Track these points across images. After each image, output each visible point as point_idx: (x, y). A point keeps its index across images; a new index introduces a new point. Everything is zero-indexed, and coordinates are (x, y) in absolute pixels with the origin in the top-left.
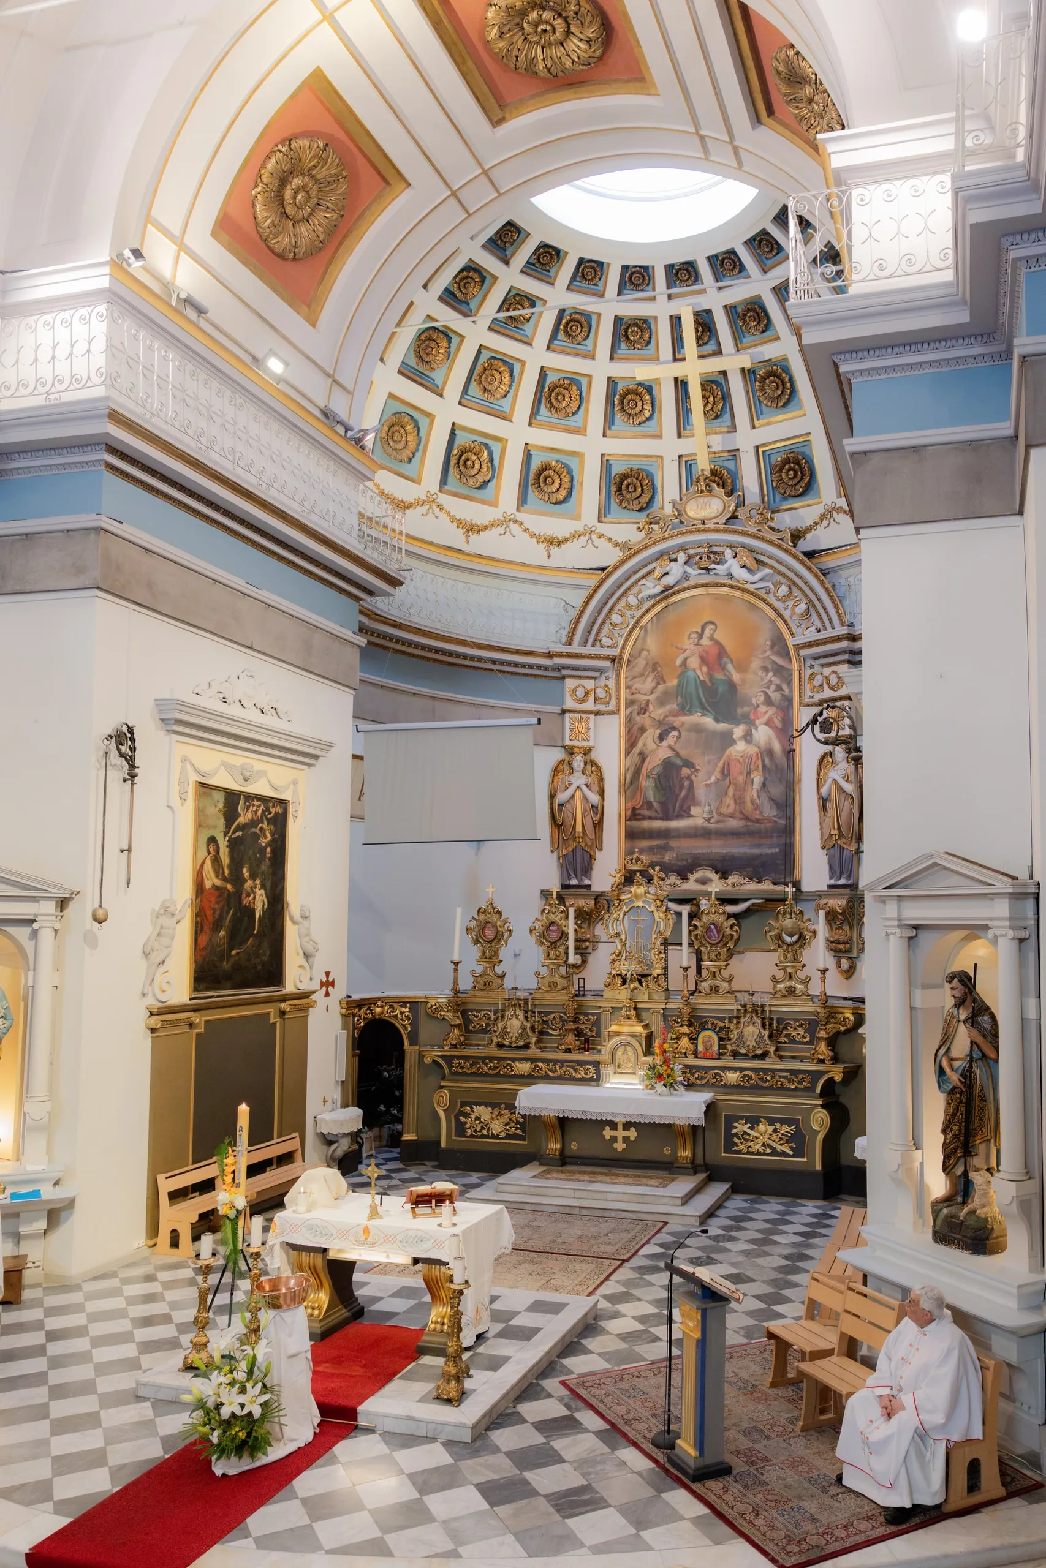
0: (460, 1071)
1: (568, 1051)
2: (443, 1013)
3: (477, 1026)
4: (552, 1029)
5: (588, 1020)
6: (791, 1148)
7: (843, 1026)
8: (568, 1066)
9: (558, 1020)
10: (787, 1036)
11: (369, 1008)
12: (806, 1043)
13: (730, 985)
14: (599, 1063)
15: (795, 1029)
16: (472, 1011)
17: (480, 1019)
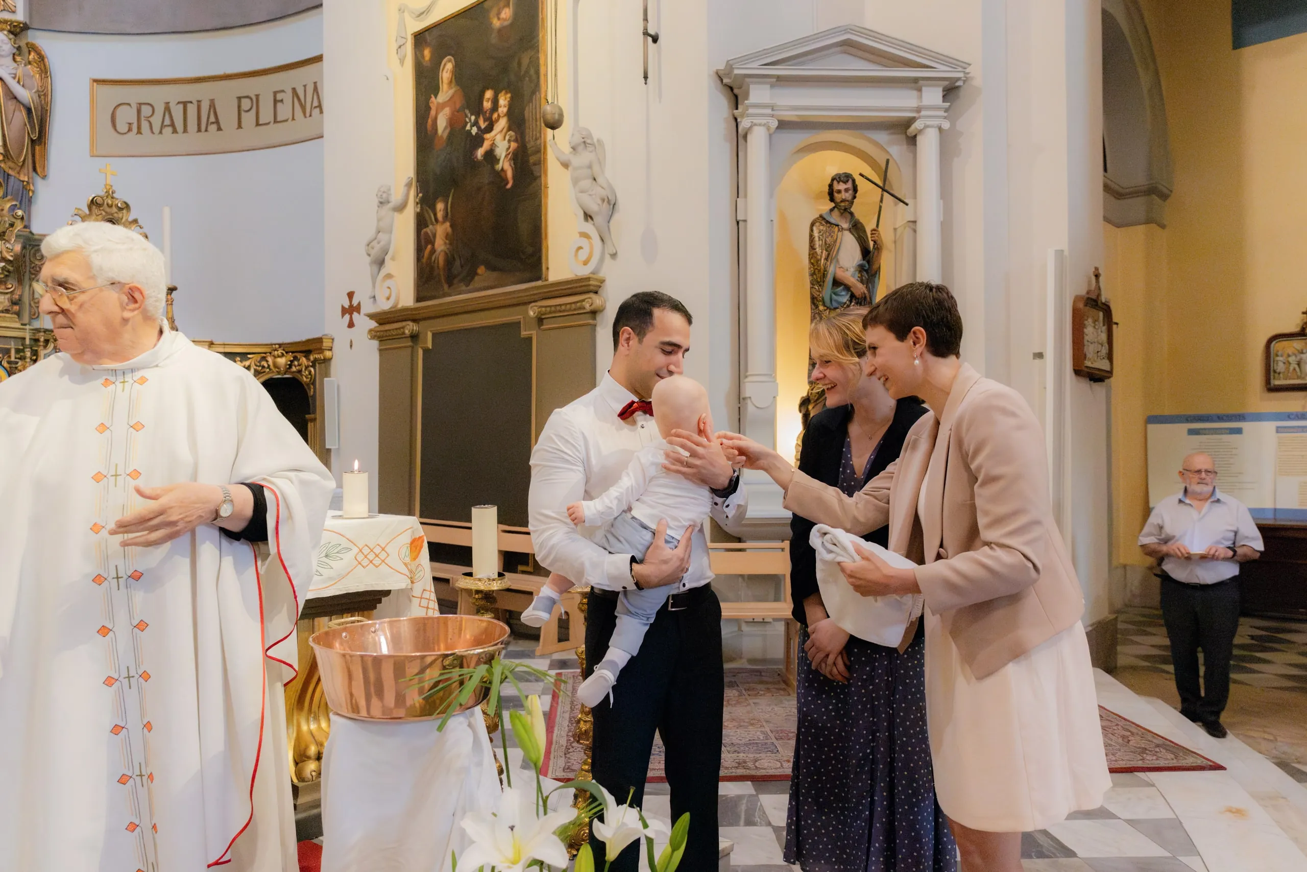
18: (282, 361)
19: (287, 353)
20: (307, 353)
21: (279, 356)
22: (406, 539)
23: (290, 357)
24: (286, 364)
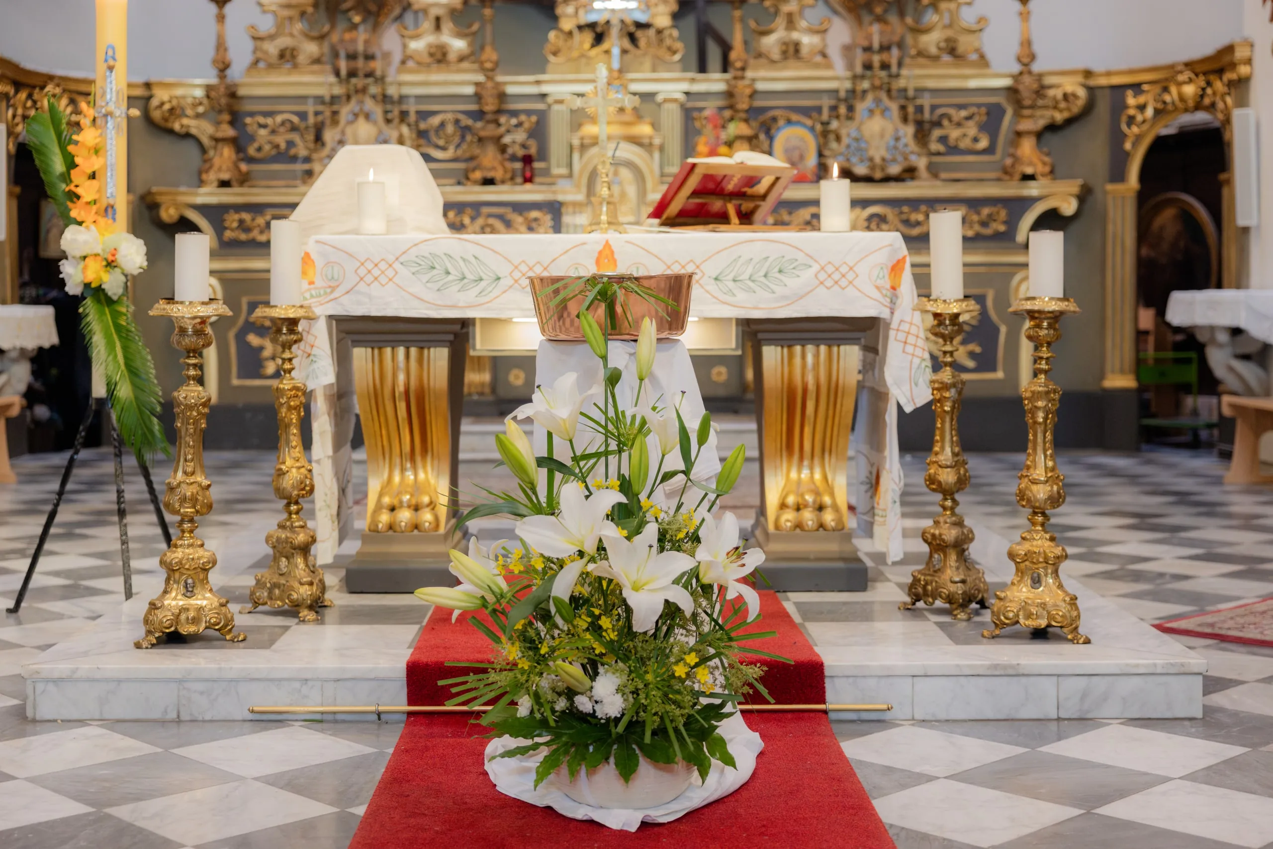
0: (243, 237)
1: (488, 182)
2: (185, 121)
3: (267, 147)
4: (437, 147)
5: (520, 125)
6: (972, 355)
7: (1061, 111)
8: (490, 216)
9: (450, 129)
10: (943, 139)
11: (30, 96)
12: (985, 152)
13: (823, 40)
14: (561, 204)
15: (959, 125)
16: (252, 114)
17: (273, 132)
18: (1190, 90)
19: (1197, 75)
20: (1220, 72)
21: (1185, 83)
22: (883, 258)
23: (1201, 81)
24: (1196, 94)
